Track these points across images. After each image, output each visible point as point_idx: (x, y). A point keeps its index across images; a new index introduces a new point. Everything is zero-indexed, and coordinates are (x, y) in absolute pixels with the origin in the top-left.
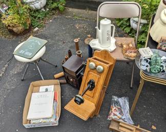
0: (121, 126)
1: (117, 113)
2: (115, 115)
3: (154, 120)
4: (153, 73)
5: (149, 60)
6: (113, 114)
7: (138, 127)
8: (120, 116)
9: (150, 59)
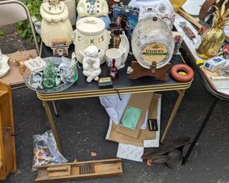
0: (51, 172)
1: (44, 157)
2: (40, 160)
3: (93, 145)
4: (49, 88)
5: (42, 74)
6: (37, 161)
7: (75, 162)
8: (49, 159)
9: (42, 72)
